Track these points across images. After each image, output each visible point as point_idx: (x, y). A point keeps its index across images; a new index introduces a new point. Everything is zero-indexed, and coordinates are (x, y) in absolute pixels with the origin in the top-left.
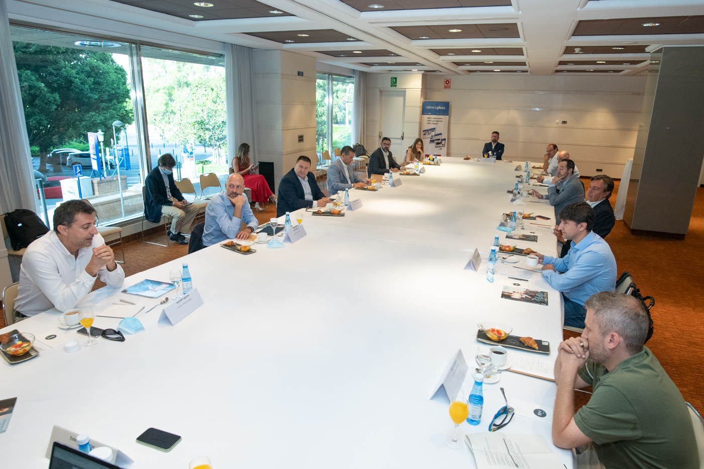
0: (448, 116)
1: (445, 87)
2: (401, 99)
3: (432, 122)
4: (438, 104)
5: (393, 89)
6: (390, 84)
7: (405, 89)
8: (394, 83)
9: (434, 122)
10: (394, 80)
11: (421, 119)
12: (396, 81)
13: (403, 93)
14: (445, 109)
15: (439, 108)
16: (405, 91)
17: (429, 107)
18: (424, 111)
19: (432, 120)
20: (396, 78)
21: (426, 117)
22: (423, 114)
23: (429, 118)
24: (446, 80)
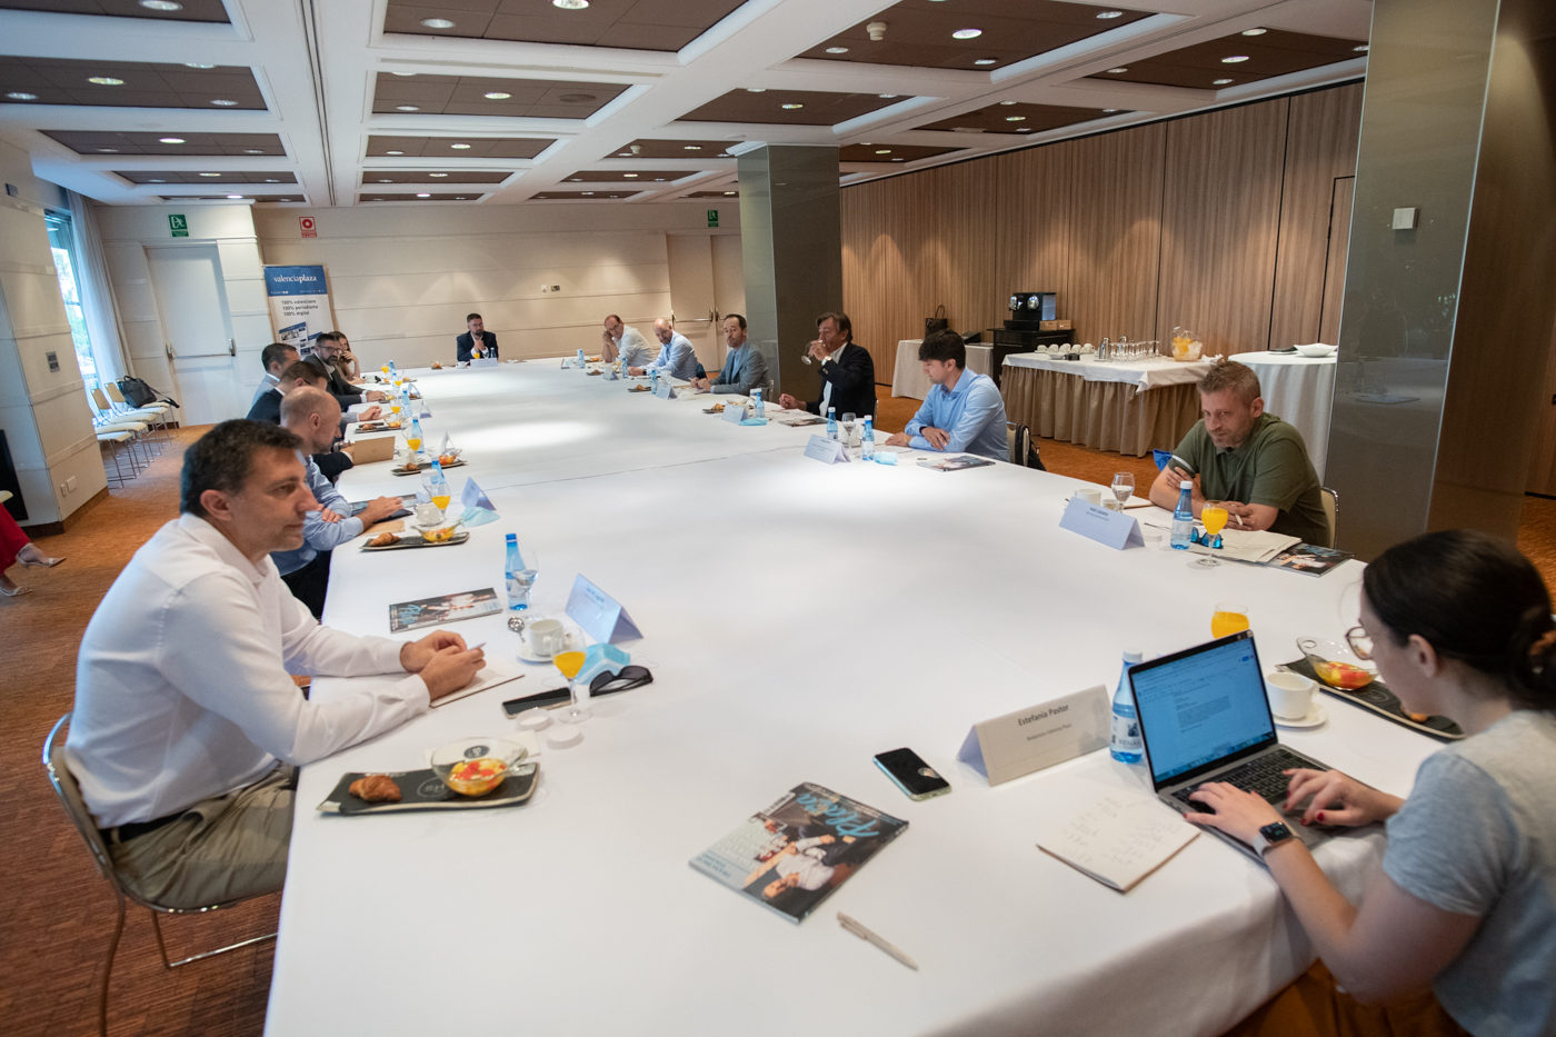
0: (326, 296)
1: (305, 235)
2: (207, 264)
3: (295, 312)
4: (299, 270)
5: (180, 240)
6: (168, 232)
7: (215, 240)
8: (180, 228)
9: (301, 311)
10: (179, 221)
11: (270, 305)
12: (184, 222)
13: (210, 251)
14: (317, 281)
15: (302, 279)
16: (216, 246)
17: (281, 279)
18: (272, 289)
19: (295, 305)
20: (182, 217)
21: (278, 300)
22: (270, 294)
23: (287, 302)
24: (302, 220)
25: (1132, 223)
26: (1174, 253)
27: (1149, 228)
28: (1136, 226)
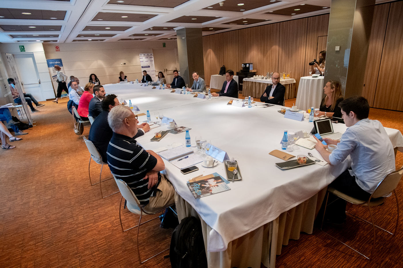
1: (57, 51)
2: (31, 59)
4: (55, 60)
5: (23, 53)
6: (19, 50)
7: (33, 52)
8: (23, 49)
10: (22, 47)
11: (49, 70)
15: (57, 62)
16: (33, 54)
17: (51, 63)
18: (49, 66)
20: (23, 46)
21: (51, 68)
24: (56, 47)
25: (272, 47)
26: (282, 53)
27: (276, 48)
28: (273, 47)
